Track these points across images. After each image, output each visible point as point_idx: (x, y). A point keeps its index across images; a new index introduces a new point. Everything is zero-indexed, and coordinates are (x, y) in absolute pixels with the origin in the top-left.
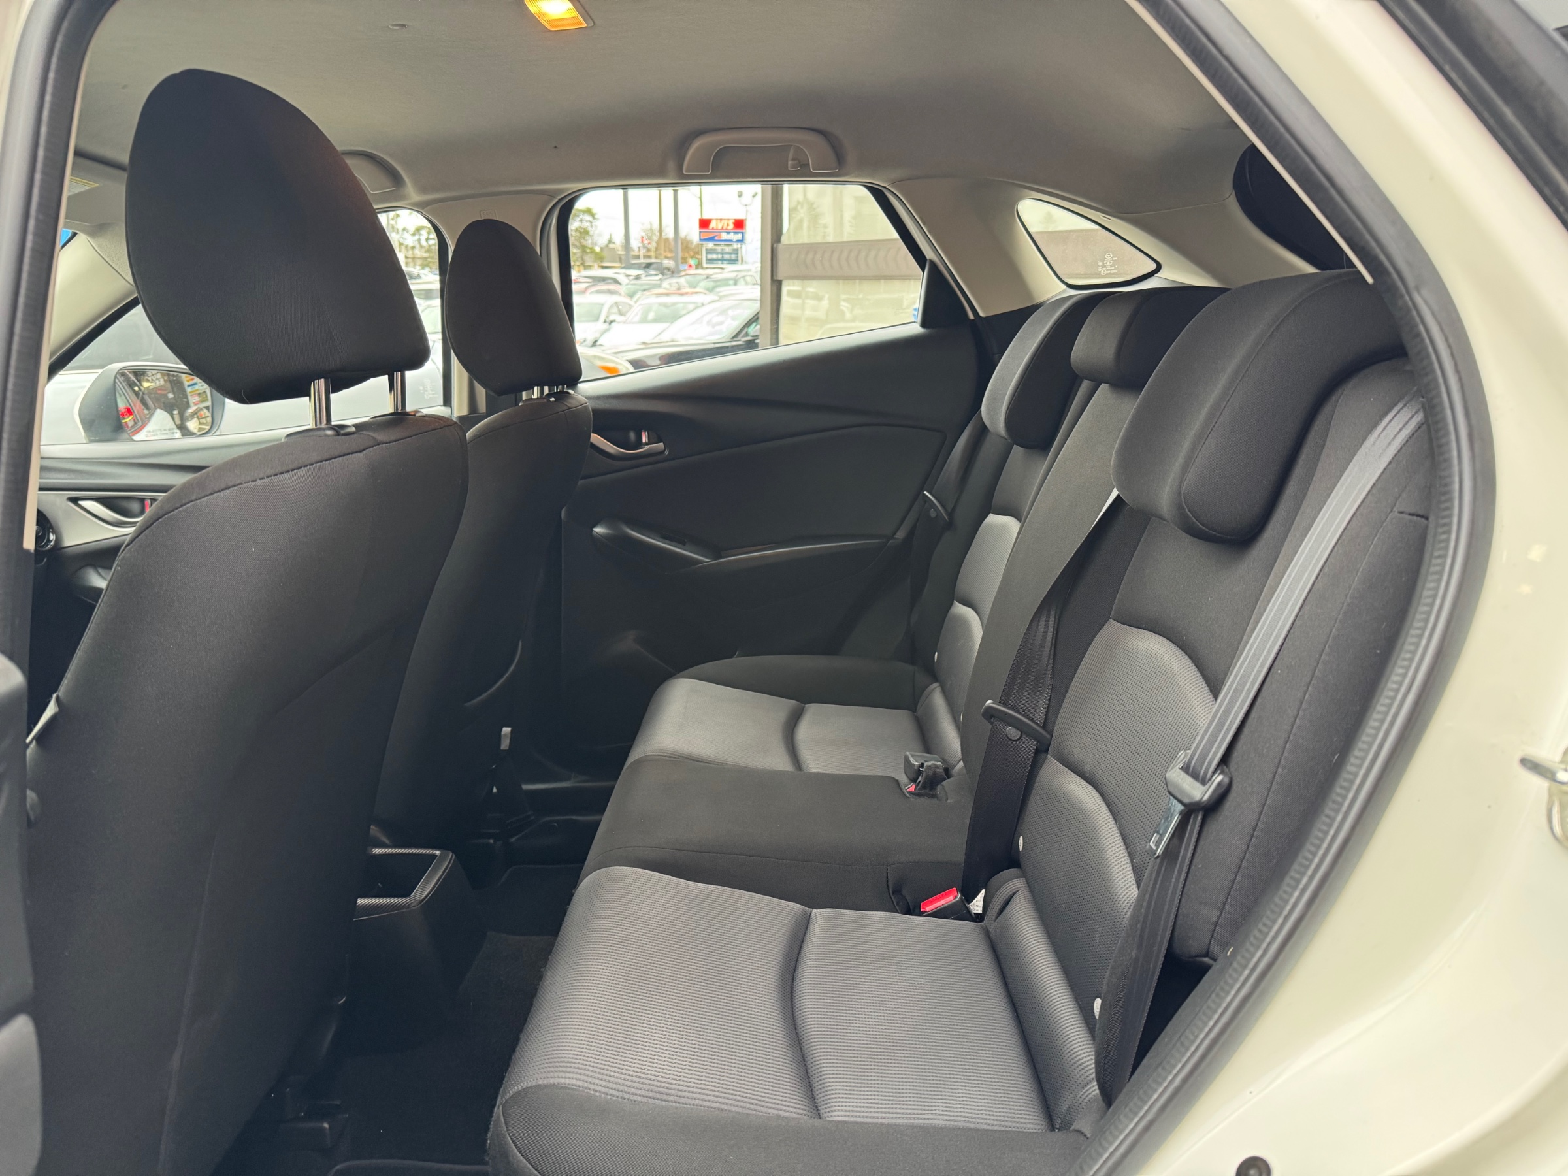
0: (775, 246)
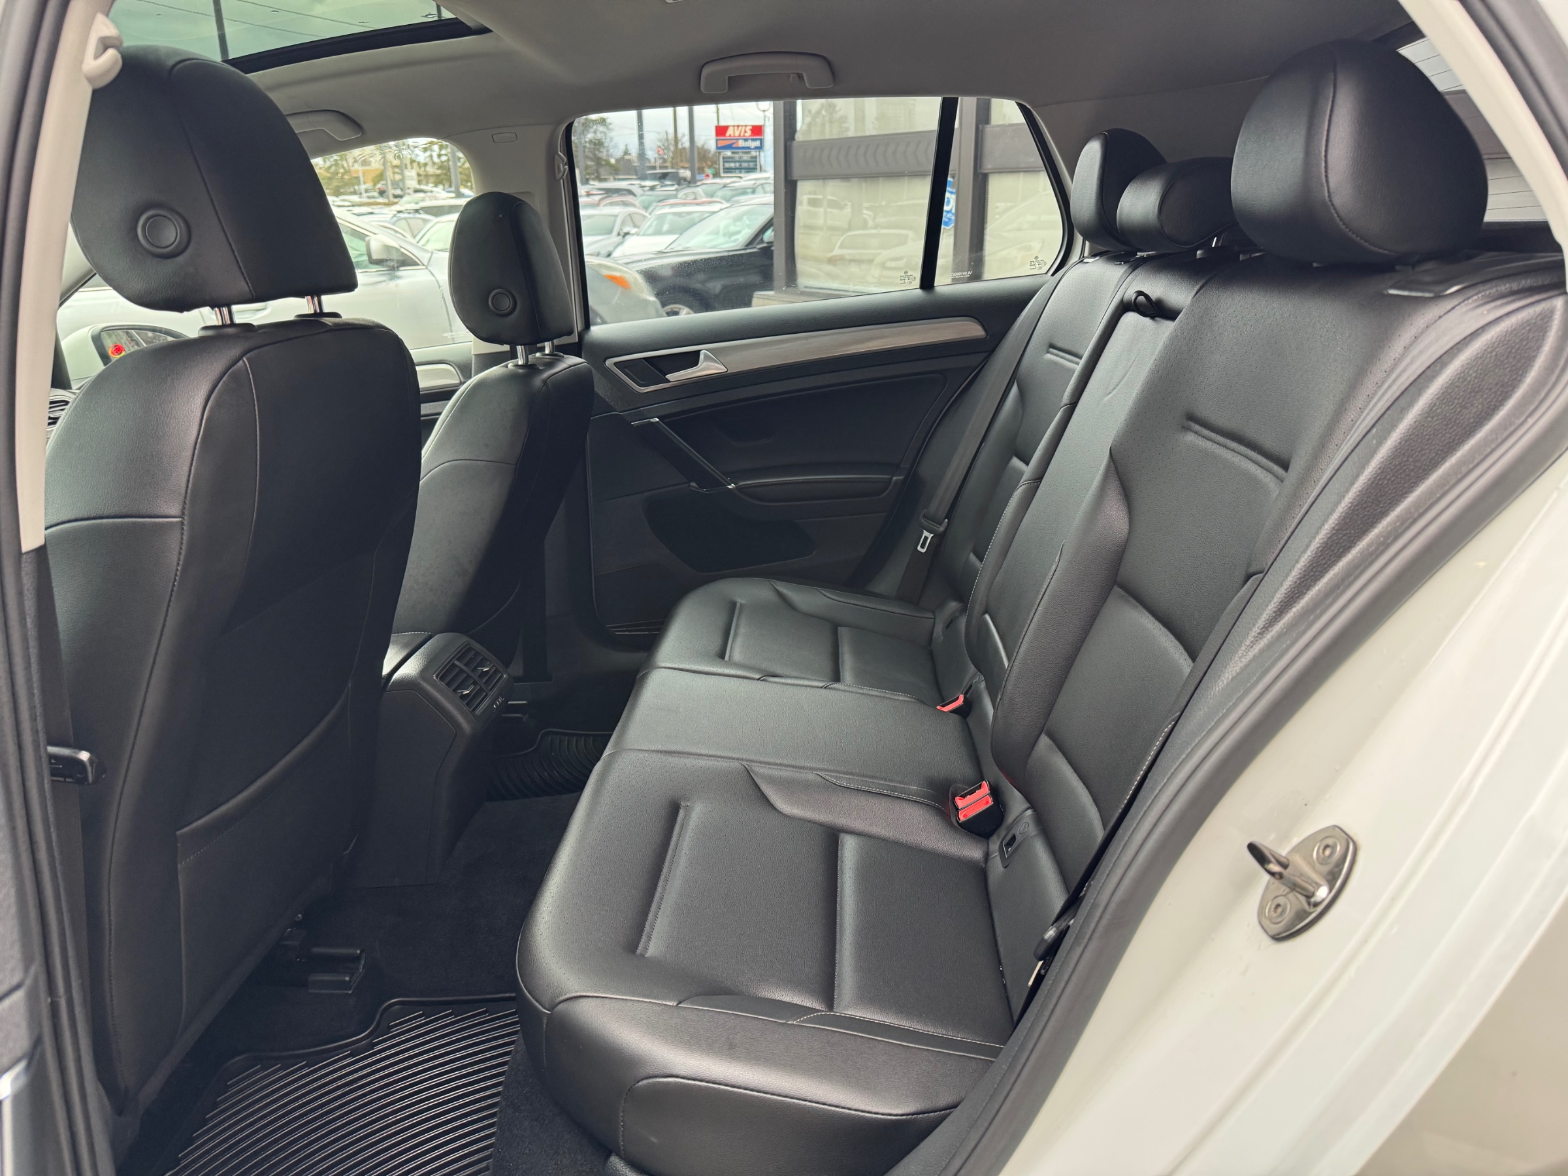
0: (788, 143)
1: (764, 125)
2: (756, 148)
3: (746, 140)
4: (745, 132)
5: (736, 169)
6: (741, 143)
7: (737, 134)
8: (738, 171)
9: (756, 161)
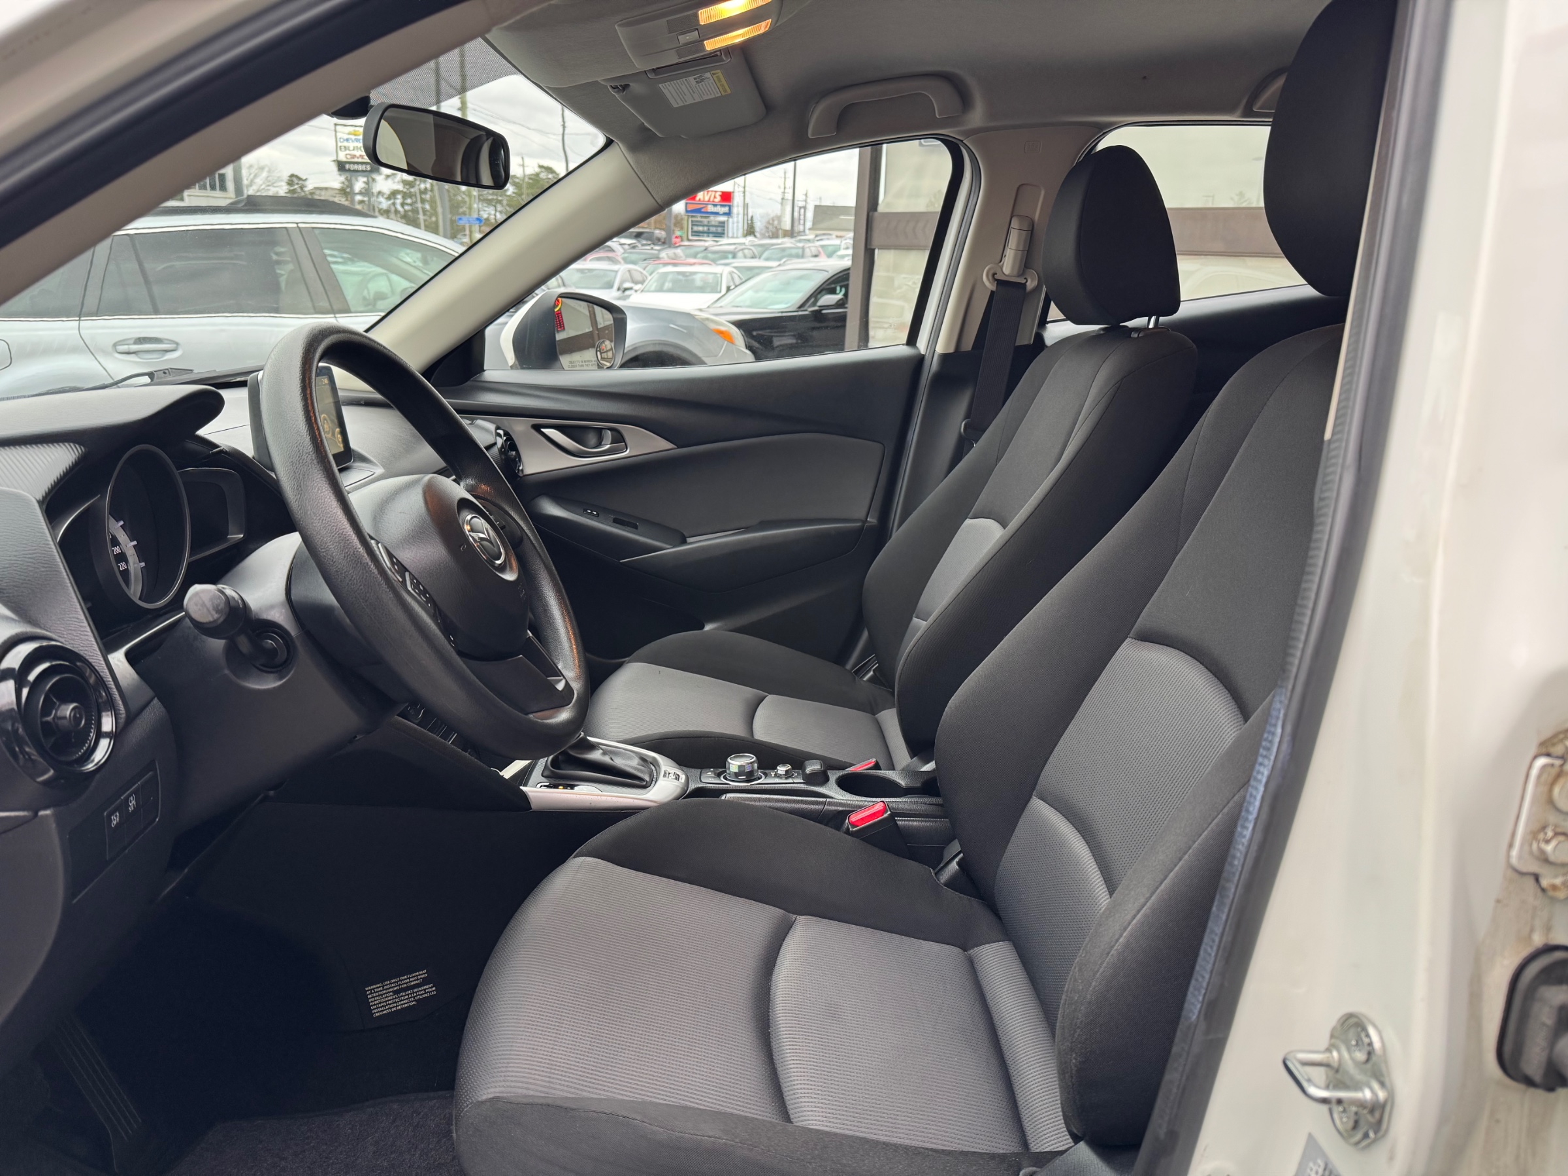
0: (871, 214)
1: (733, 192)
2: (725, 214)
3: (715, 205)
4: (715, 197)
5: (703, 232)
6: (710, 208)
7: (707, 199)
8: (706, 235)
9: (724, 227)
